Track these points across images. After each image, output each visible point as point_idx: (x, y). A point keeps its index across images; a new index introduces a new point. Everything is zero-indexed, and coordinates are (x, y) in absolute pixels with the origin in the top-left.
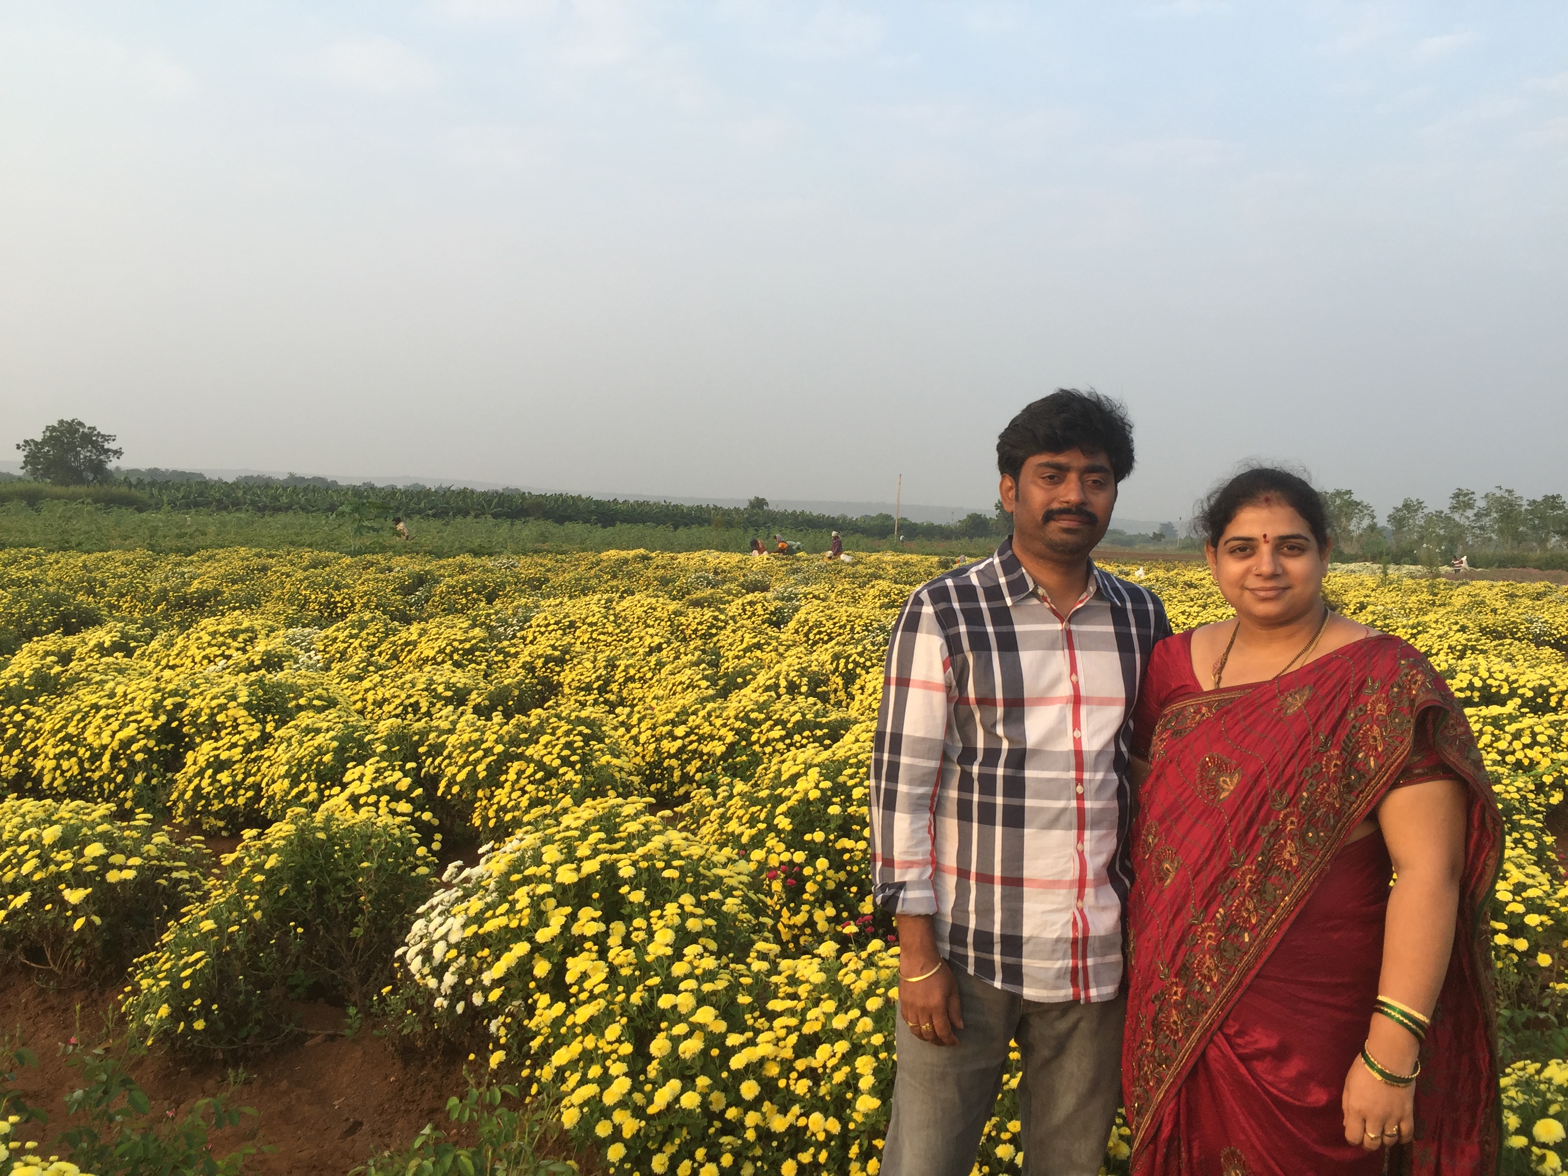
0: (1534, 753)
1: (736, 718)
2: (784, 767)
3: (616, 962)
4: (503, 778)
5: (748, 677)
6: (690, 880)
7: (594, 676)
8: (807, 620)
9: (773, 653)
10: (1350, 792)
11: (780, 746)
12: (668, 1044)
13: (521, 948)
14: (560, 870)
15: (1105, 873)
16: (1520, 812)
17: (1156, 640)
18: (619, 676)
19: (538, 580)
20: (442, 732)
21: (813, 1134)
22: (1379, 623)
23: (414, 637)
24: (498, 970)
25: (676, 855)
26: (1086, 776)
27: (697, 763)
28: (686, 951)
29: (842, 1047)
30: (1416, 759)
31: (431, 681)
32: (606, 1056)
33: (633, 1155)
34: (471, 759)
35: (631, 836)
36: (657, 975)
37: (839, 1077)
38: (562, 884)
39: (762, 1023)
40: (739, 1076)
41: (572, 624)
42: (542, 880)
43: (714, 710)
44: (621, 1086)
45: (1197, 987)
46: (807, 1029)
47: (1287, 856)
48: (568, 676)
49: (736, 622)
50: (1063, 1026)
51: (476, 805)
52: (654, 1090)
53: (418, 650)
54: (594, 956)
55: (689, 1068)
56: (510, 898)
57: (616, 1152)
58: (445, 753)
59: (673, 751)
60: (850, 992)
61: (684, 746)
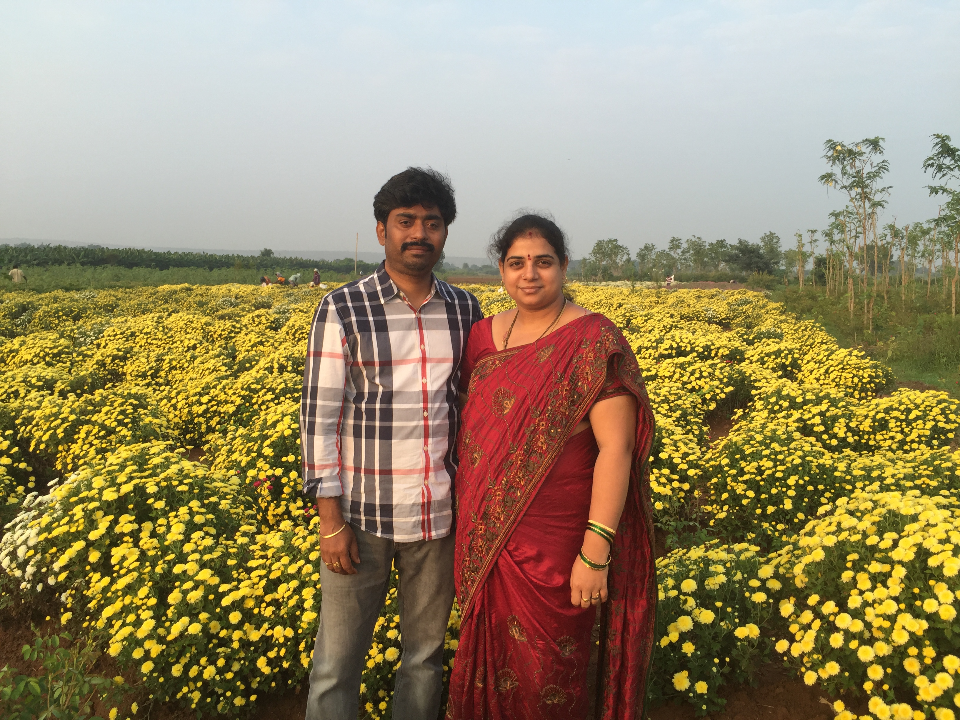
0: (701, 382)
1: (242, 389)
2: (269, 417)
3: (145, 547)
4: (76, 437)
5: (254, 363)
6: (196, 491)
7: (147, 368)
8: (294, 326)
9: (271, 347)
10: (574, 405)
11: (272, 404)
12: (180, 596)
13: (79, 545)
14: (105, 492)
15: (442, 463)
16: (691, 414)
17: (473, 322)
18: (166, 366)
19: (111, 306)
20: (31, 409)
21: (277, 639)
22: (628, 314)
23: (16, 347)
24: (63, 560)
25: (187, 476)
26: (429, 405)
27: (217, 419)
28: (193, 536)
29: (294, 584)
30: (609, 384)
31: (26, 376)
32: (138, 608)
33: (159, 667)
34: (52, 425)
35: (156, 466)
36: (173, 553)
37: (292, 602)
38: (106, 501)
39: (243, 575)
40: (228, 610)
41: (133, 334)
42: (92, 499)
43: (228, 384)
44: (149, 625)
45: (492, 525)
46: (272, 576)
47: (540, 444)
48: (129, 368)
49: (247, 328)
50: (419, 555)
51: (58, 456)
52: (172, 625)
53: (20, 355)
54: (131, 545)
55: (195, 609)
56: (70, 513)
57: (147, 667)
58: (34, 423)
59: (200, 412)
60: (300, 551)
61: (208, 409)
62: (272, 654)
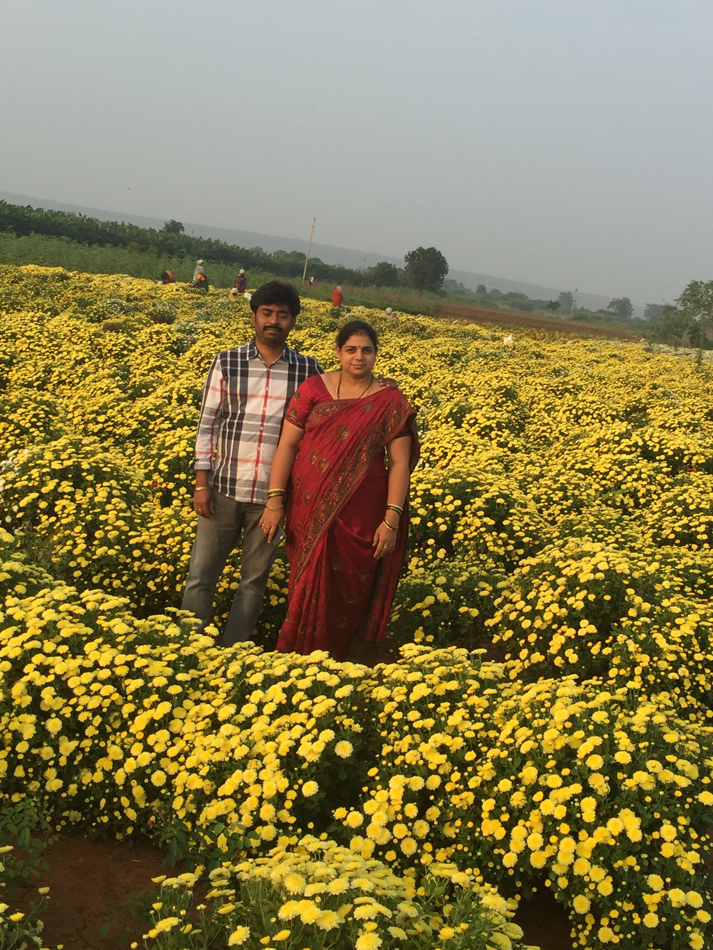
1: (140, 413)
5: (150, 390)
6: (115, 474)
9: (170, 375)
11: (168, 433)
12: (103, 533)
13: (34, 495)
14: (53, 463)
24: (23, 503)
25: (109, 463)
28: (112, 501)
29: (178, 538)
32: (75, 537)
35: (87, 453)
36: (99, 508)
37: (175, 550)
38: (54, 469)
39: (145, 529)
40: (133, 548)
42: (44, 466)
43: (126, 407)
44: (82, 546)
46: (164, 534)
48: (14, 375)
52: (96, 550)
54: (69, 500)
55: (112, 542)
56: (28, 473)
57: (77, 574)
61: (104, 428)
62: (158, 580)
